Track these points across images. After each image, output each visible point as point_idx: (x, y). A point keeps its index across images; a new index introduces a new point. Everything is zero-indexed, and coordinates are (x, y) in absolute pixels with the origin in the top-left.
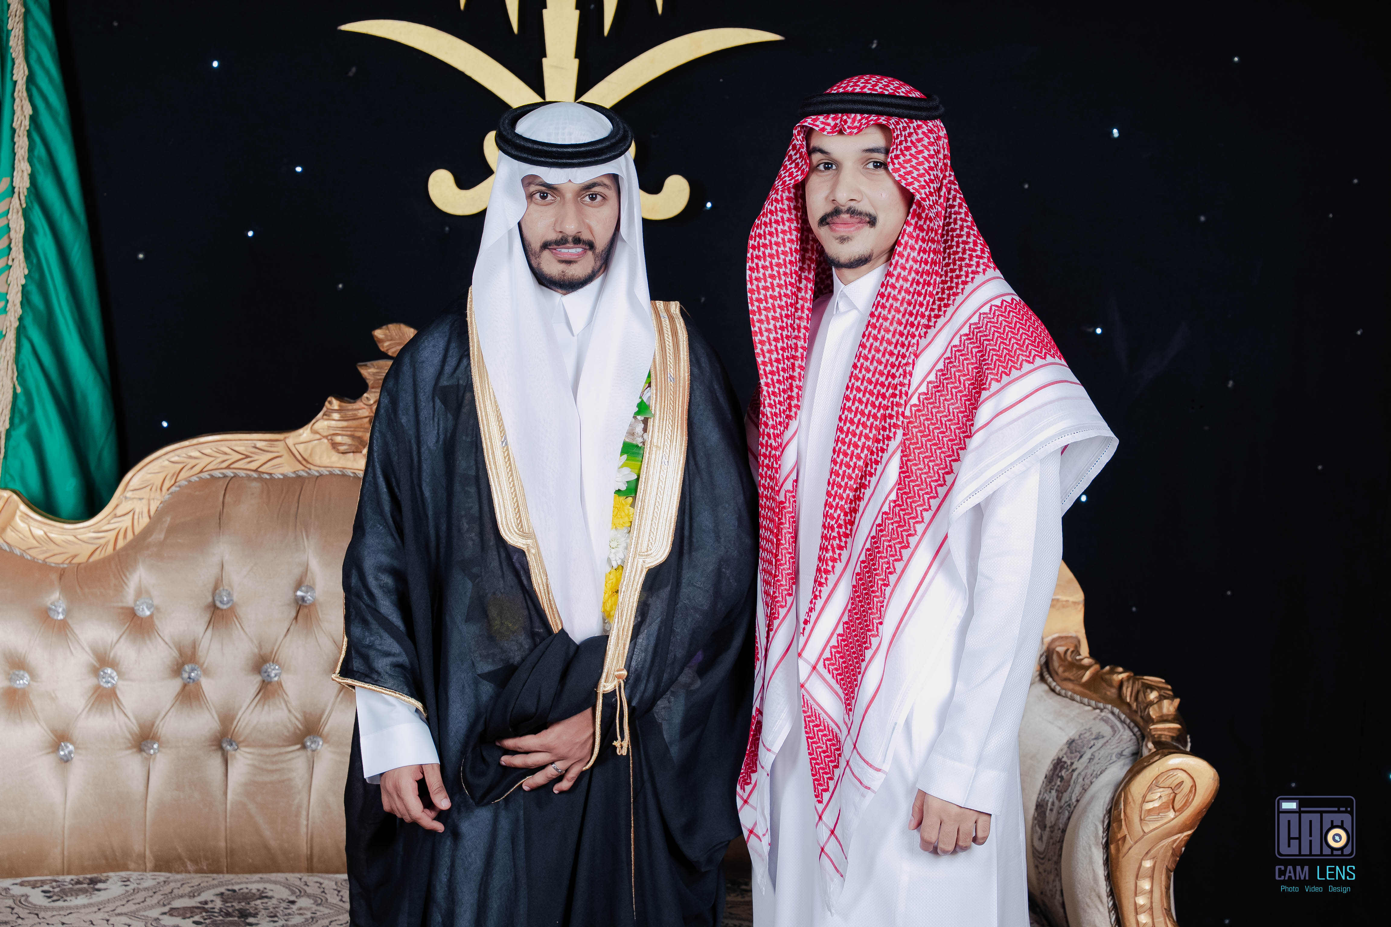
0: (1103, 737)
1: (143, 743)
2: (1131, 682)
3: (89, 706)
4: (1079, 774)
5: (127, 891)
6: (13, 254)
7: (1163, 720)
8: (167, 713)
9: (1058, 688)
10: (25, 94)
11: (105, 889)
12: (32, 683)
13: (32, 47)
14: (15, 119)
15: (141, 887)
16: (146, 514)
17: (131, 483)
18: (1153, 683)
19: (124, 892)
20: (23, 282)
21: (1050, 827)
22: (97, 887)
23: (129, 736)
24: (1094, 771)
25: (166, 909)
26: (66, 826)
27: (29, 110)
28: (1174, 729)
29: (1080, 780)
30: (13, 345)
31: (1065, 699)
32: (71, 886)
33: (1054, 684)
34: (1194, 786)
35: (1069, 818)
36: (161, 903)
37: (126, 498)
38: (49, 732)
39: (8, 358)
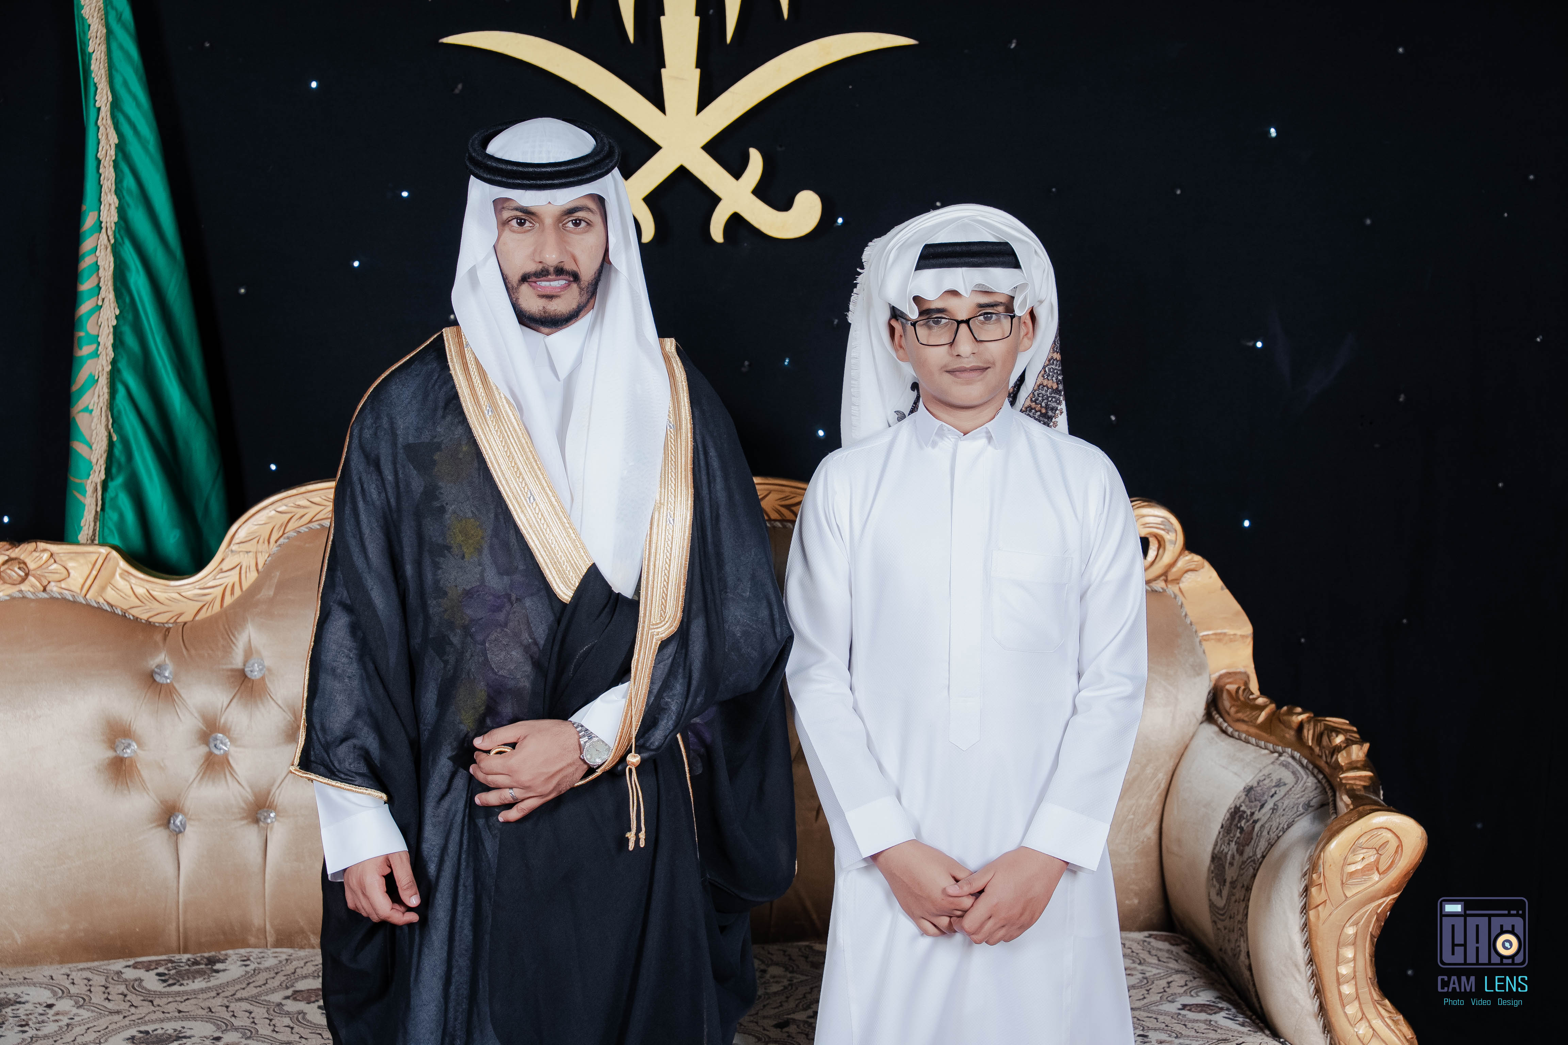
0: (1285, 784)
1: (259, 812)
2: (1312, 724)
3: (201, 775)
4: (1263, 826)
5: (247, 972)
6: (103, 293)
7: (1353, 767)
8: (283, 781)
9: (1230, 730)
10: (109, 122)
11: (224, 970)
12: (139, 751)
13: (117, 70)
14: (100, 149)
15: (260, 966)
16: (253, 567)
17: (237, 536)
18: (1336, 725)
19: (244, 973)
20: (115, 323)
21: (1231, 883)
22: (216, 967)
23: (243, 805)
24: (1280, 824)
25: (289, 992)
26: (181, 901)
27: (114, 139)
28: (1365, 776)
29: (1265, 833)
30: (106, 390)
31: (1239, 741)
32: (187, 967)
33: (1225, 725)
34: (1400, 846)
35: (1254, 876)
36: (284, 985)
37: (232, 551)
38: (159, 802)
39: (101, 404)
